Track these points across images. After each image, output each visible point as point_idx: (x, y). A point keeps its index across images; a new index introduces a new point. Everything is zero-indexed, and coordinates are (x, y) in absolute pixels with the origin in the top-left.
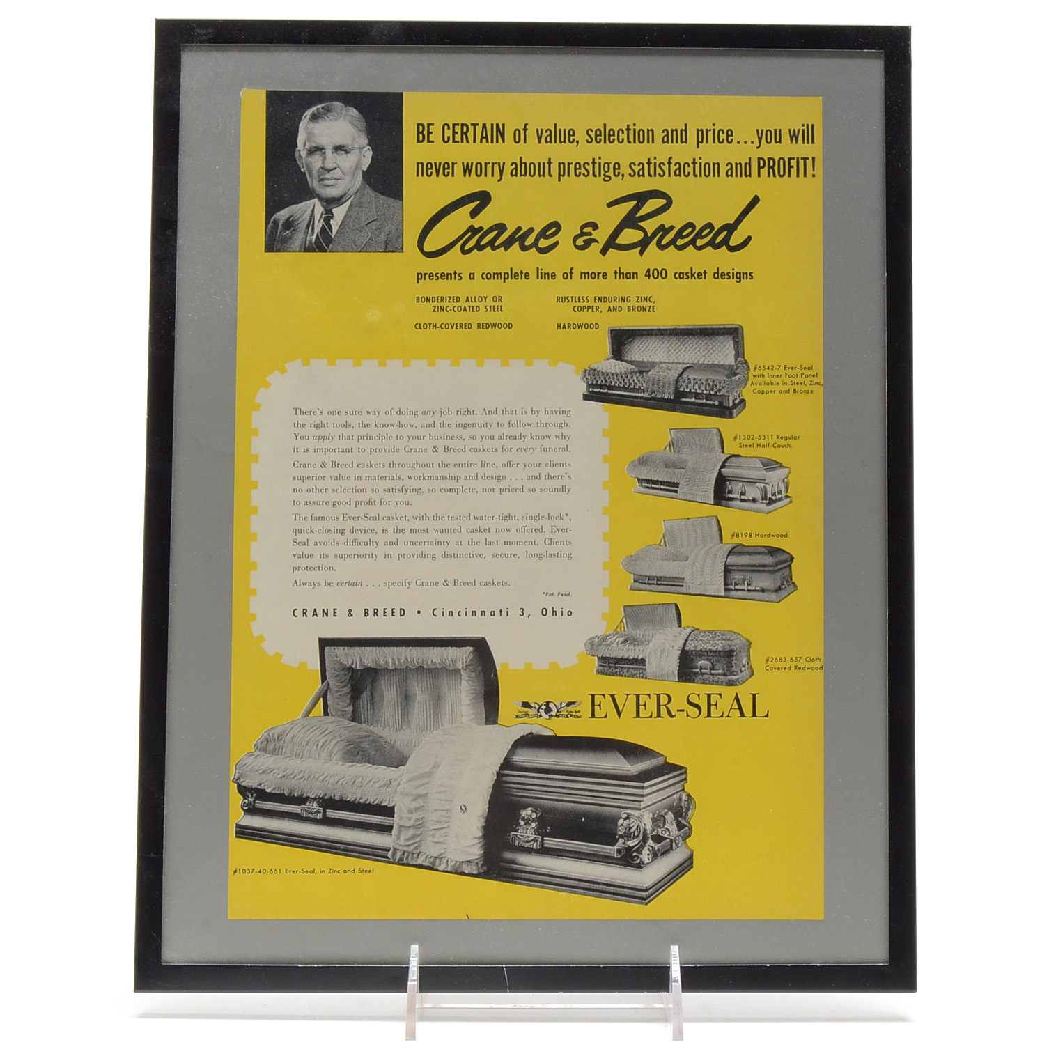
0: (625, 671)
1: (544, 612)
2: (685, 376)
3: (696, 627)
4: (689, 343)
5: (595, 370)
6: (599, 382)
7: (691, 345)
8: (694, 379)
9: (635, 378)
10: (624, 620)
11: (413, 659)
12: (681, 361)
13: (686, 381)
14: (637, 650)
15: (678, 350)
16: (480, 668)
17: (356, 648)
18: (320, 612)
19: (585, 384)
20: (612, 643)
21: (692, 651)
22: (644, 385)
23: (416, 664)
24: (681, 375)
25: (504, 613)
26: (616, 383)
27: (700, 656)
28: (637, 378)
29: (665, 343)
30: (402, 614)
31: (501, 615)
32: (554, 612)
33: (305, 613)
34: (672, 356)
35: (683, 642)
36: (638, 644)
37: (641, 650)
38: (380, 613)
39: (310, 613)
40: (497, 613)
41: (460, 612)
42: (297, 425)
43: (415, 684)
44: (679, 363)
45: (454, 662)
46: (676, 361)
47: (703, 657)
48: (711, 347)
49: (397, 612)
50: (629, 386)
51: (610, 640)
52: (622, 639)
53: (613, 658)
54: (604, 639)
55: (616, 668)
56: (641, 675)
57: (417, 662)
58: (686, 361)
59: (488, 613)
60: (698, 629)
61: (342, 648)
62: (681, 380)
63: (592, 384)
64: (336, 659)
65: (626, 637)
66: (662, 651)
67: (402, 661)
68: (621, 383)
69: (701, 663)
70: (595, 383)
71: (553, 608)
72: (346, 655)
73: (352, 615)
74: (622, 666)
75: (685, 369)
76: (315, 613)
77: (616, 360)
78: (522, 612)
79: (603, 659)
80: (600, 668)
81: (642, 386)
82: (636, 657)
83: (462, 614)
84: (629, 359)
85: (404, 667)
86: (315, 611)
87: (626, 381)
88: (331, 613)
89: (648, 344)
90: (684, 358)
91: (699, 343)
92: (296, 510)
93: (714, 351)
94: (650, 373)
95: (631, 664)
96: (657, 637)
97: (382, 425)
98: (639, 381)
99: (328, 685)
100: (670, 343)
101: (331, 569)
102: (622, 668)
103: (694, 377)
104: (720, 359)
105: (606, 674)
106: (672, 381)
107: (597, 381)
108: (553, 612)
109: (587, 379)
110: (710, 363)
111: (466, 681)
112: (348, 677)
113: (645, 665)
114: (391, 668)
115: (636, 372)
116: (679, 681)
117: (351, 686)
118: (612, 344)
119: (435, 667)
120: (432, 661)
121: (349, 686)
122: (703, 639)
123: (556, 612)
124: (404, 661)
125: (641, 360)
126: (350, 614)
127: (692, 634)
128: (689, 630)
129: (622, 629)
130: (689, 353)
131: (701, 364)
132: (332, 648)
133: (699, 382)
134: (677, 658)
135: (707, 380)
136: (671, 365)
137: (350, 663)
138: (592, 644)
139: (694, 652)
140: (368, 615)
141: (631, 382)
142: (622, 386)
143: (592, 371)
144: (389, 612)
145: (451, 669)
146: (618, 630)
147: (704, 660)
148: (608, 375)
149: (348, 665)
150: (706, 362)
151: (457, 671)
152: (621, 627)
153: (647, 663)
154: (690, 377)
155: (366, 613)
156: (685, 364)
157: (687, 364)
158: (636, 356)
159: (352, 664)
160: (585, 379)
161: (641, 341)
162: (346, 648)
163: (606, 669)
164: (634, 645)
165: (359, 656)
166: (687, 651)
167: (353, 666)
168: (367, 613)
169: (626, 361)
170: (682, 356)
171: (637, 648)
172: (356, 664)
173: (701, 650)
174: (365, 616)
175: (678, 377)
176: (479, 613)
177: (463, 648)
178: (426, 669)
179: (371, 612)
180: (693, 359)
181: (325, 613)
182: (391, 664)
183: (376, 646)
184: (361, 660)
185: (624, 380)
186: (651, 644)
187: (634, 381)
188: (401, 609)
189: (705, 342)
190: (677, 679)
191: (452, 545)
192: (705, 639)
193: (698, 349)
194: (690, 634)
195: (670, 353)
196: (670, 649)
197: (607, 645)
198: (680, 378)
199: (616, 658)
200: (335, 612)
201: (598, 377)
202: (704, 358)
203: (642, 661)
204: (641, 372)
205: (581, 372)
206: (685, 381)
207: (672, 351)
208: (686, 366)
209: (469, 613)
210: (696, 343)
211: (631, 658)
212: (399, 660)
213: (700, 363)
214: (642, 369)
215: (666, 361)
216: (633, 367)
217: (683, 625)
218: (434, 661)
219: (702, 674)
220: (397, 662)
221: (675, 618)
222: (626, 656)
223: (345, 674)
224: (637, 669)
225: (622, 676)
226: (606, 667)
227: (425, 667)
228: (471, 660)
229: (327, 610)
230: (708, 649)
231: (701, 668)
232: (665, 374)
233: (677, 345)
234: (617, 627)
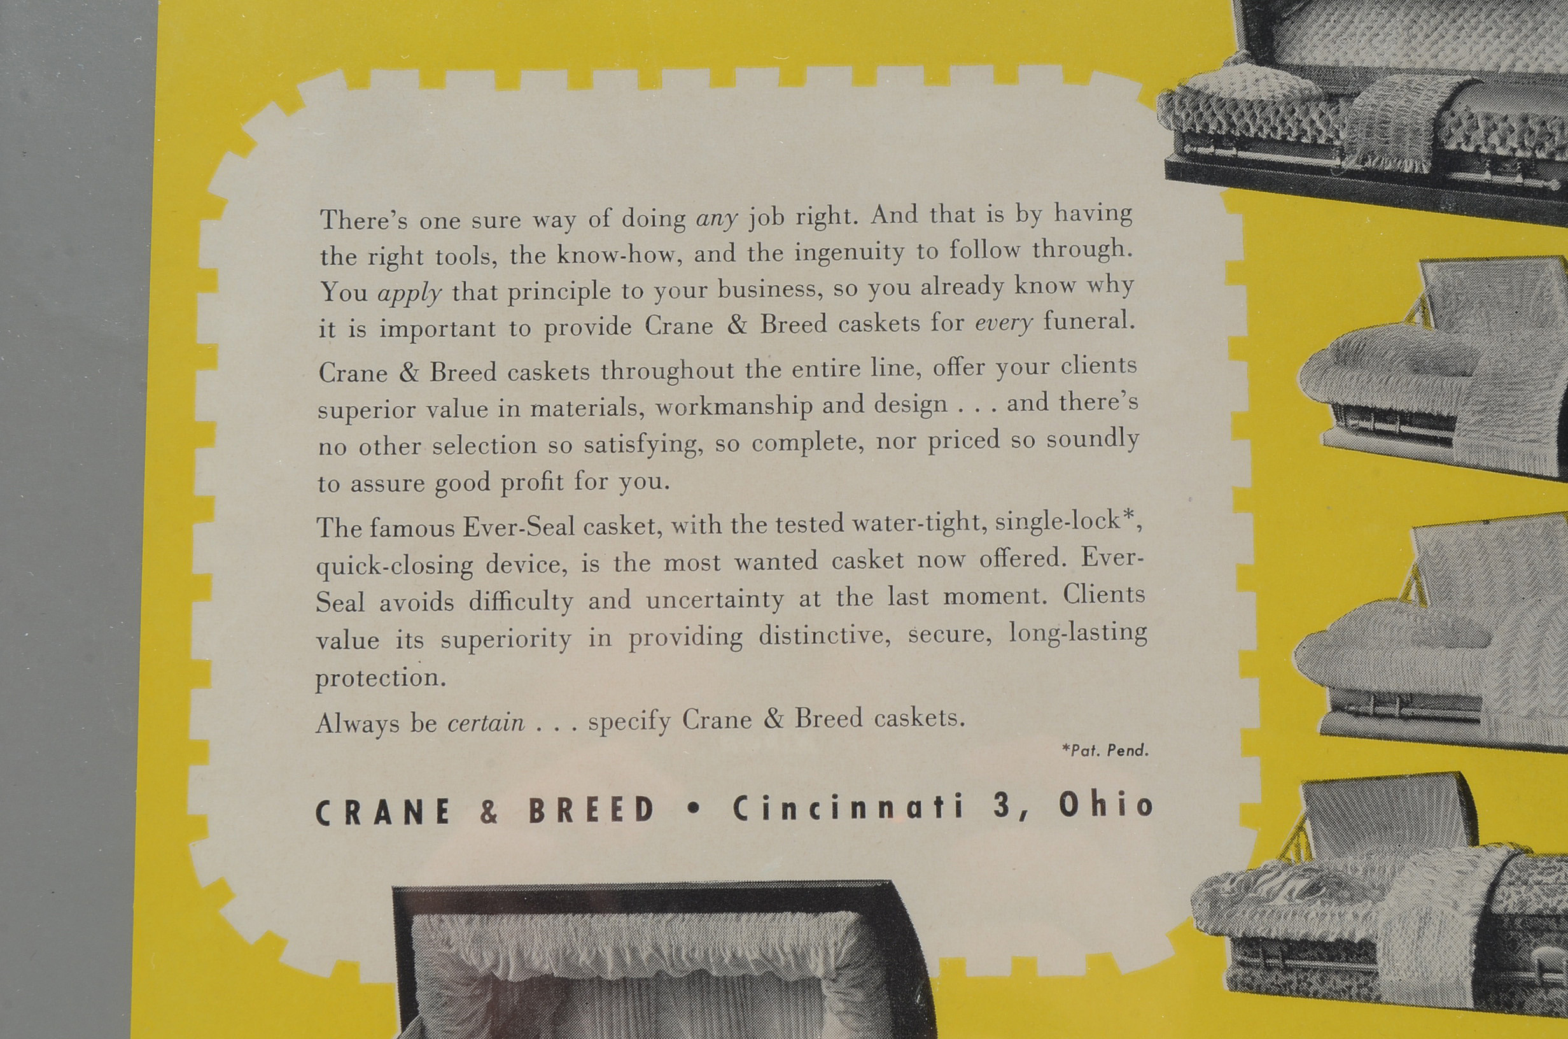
0: (1315, 979)
1: (1068, 805)
2: (1459, 108)
3: (1523, 843)
4: (1467, 14)
5: (1198, 93)
6: (1213, 127)
7: (1473, 21)
8: (1488, 117)
9: (1315, 116)
10: (1308, 825)
11: (678, 950)
12: (1446, 65)
13: (1465, 124)
14: (1349, 917)
15: (1435, 35)
16: (878, 976)
17: (506, 917)
18: (397, 811)
19: (1171, 135)
20: (1272, 895)
21: (1513, 917)
22: (1342, 135)
23: (688, 964)
24: (1447, 105)
25: (948, 808)
26: (1261, 129)
27: (1538, 931)
28: (1322, 114)
29: (1400, 14)
30: (644, 813)
31: (939, 815)
32: (1099, 806)
33: (354, 813)
34: (1421, 50)
35: (1485, 888)
36: (1351, 899)
37: (1361, 915)
38: (579, 811)
39: (368, 812)
40: (929, 809)
41: (815, 805)
42: (330, 257)
43: (685, 1026)
44: (1441, 72)
45: (801, 958)
46: (1432, 65)
47: (1546, 936)
48: (1530, 25)
49: (628, 809)
50: (1299, 137)
51: (1266, 887)
52: (1301, 884)
53: (1276, 940)
54: (1248, 883)
55: (1287, 970)
56: (1365, 991)
57: (691, 960)
58: (1460, 67)
59: (900, 809)
60: (1528, 851)
61: (463, 919)
62: (1449, 121)
63: (1191, 133)
64: (445, 950)
65: (1315, 876)
66: (1425, 919)
67: (644, 956)
68: (1274, 129)
69: (1542, 952)
70: (1198, 129)
71: (1094, 791)
72: (477, 939)
73: (493, 819)
74: (1305, 963)
75: (1459, 89)
76: (383, 813)
77: (1260, 63)
78: (1003, 804)
79: (1248, 945)
80: (1241, 971)
81: (1338, 137)
82: (1346, 936)
83: (825, 810)
84: (1297, 61)
85: (651, 974)
86: (383, 805)
87: (1289, 124)
88: (430, 812)
89: (1348, 17)
90: (1454, 57)
91: (1494, 15)
92: (329, 504)
93: (1542, 37)
94: (1357, 100)
95: (1331, 959)
96: (1406, 874)
97: (581, 257)
98: (1327, 124)
99: (423, 1030)
100: (1412, 15)
101: (431, 679)
102: (1305, 970)
103: (1487, 110)
104: (1558, 60)
105: (1259, 992)
106: (1424, 123)
107: (1206, 126)
108: (1095, 802)
109: (1176, 117)
110: (1531, 70)
111: (838, 1013)
112: (481, 1006)
113: (1374, 962)
114: (609, 977)
115: (1318, 99)
116: (1477, 1009)
117: (492, 1032)
118: (1245, 19)
119: (742, 972)
120: (734, 956)
121: (487, 1030)
122: (1545, 879)
123: (1102, 802)
124: (651, 956)
125: (1330, 63)
126: (488, 816)
127: (1511, 865)
128: (1501, 854)
129: (1303, 852)
130: (1470, 42)
131: (1504, 75)
132: (434, 918)
133: (1500, 125)
134: (1469, 938)
135: (1525, 119)
136: (1417, 78)
137: (488, 963)
138: (1214, 899)
139: (1518, 921)
140: (542, 817)
141: (1305, 125)
142: (1278, 138)
143: (1190, 96)
144: (603, 809)
145: (792, 979)
146: (1291, 855)
147: (1548, 942)
148: (1236, 107)
149: (482, 971)
150: (1519, 68)
151: (809, 986)
152: (1298, 846)
153: (1379, 955)
154: (1473, 111)
155: (536, 811)
156: (1457, 73)
157: (1465, 73)
158: (1317, 53)
159: (495, 966)
160: (1170, 119)
161: (1329, 10)
162: (477, 917)
163: (1257, 974)
164: (1340, 900)
165: (514, 942)
166: (1498, 918)
167: (499, 974)
168: (539, 810)
169: (1286, 68)
170: (1448, 50)
171: (1349, 910)
172: (507, 964)
173: (1539, 915)
174: (533, 820)
175: (1440, 112)
176: (872, 809)
177: (827, 915)
178: (717, 979)
179: (551, 810)
180: (1483, 57)
181: (414, 812)
182: (610, 966)
183: (566, 912)
184: (520, 954)
185: (1283, 121)
186: (1390, 899)
187: (1312, 122)
188: (640, 800)
189: (1514, 11)
190: (1470, 1003)
191: (791, 604)
192: (1550, 879)
193: (1494, 30)
194: (1505, 864)
195: (1414, 43)
196: (1449, 910)
197: (1259, 901)
198: (1445, 114)
199: (1287, 941)
200: (441, 811)
201: (1207, 115)
202: (1511, 57)
203: (1364, 950)
204: (1332, 99)
205: (1157, 100)
206: (1459, 124)
207: (1420, 37)
208: (1461, 79)
209: (845, 809)
210: (1488, 17)
211: (1331, 939)
212: (634, 951)
213: (1503, 70)
214: (1333, 89)
215: (1404, 66)
216: (1307, 83)
217: (1482, 840)
218: (740, 954)
219: (1547, 986)
220: (628, 959)
221: (1459, 816)
222: (1316, 934)
223: (473, 998)
224: (1349, 973)
225: (1307, 995)
226: (1258, 967)
227: (714, 973)
228: (852, 952)
229: (420, 802)
230: (1560, 910)
231: (1542, 969)
232: (1402, 103)
233: (1433, 22)
234: (1287, 848)
